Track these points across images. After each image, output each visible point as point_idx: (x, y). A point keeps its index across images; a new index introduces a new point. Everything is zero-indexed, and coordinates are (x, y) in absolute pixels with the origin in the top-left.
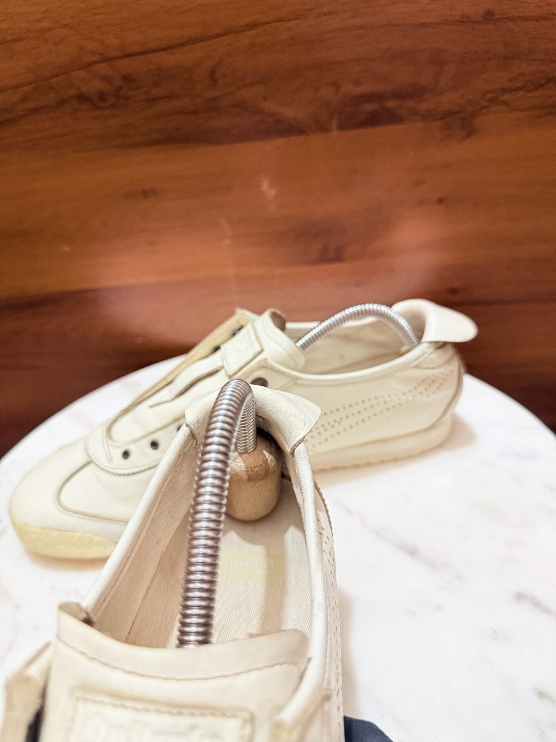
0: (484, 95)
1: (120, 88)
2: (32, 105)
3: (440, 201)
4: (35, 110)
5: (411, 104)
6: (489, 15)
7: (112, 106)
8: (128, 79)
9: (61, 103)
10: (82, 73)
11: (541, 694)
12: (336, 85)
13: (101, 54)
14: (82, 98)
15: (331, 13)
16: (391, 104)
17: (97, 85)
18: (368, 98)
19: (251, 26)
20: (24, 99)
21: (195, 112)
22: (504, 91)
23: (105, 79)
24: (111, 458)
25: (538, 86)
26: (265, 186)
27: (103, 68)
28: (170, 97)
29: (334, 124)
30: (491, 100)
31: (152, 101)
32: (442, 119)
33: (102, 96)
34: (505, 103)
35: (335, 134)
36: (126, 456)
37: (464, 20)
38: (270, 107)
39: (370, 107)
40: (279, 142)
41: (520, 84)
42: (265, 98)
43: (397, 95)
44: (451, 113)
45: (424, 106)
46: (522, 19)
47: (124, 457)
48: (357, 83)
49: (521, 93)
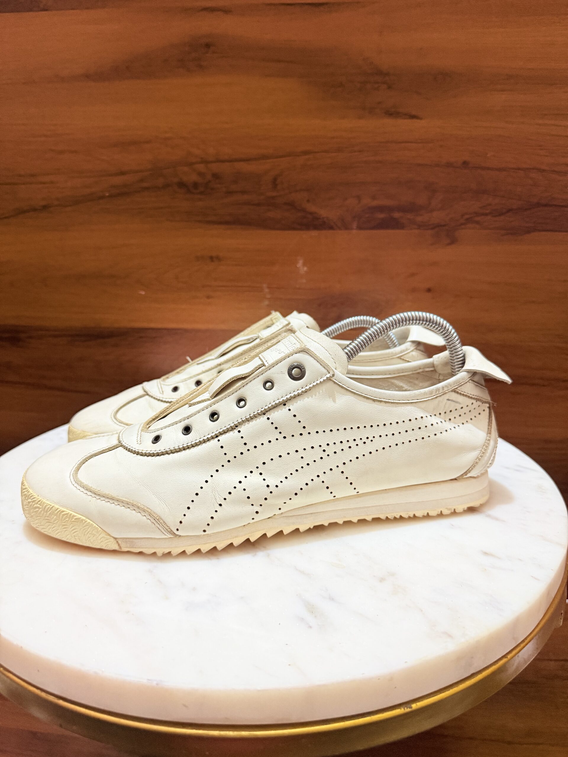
0: (463, 216)
1: (209, 181)
2: (145, 185)
3: (429, 290)
4: (147, 189)
5: (410, 216)
6: (465, 164)
7: (202, 193)
8: (216, 176)
9: (166, 186)
10: (186, 169)
11: (486, 554)
12: (359, 198)
13: (202, 158)
14: (181, 185)
15: (360, 151)
16: (396, 215)
17: (194, 178)
18: (381, 209)
19: (306, 153)
20: (142, 180)
21: (258, 205)
22: (477, 214)
23: (200, 174)
24: (163, 392)
25: (501, 214)
26: (300, 264)
27: (201, 167)
28: (243, 192)
29: (355, 225)
30: (467, 219)
31: (230, 193)
32: (432, 229)
33: (196, 185)
34: (477, 223)
35: (354, 232)
36: (174, 391)
37: (449, 165)
38: (311, 208)
39: (381, 216)
40: (314, 233)
41: (488, 212)
42: (308, 201)
43: (401, 209)
44: (439, 226)
45: (419, 219)
46: (488, 169)
47: (173, 390)
48: (374, 198)
49: (489, 217)
